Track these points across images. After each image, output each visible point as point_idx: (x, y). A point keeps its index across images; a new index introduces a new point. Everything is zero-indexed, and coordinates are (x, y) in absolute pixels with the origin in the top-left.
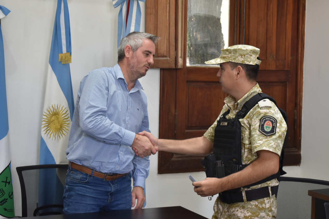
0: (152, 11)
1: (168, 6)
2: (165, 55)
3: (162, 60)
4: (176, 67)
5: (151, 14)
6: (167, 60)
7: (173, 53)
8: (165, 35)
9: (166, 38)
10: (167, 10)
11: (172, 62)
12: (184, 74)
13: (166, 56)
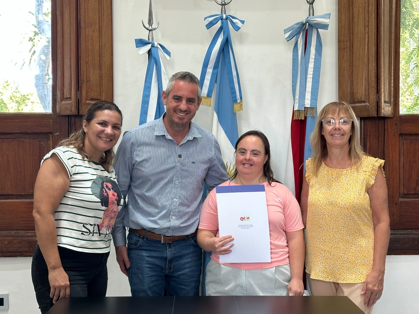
0: (345, 44)
1: (367, 36)
2: (363, 100)
3: (358, 106)
4: (379, 114)
5: (344, 48)
6: (366, 106)
7: (373, 97)
8: (363, 74)
9: (364, 78)
10: (365, 42)
11: (371, 108)
12: (396, 125)
13: (364, 102)
